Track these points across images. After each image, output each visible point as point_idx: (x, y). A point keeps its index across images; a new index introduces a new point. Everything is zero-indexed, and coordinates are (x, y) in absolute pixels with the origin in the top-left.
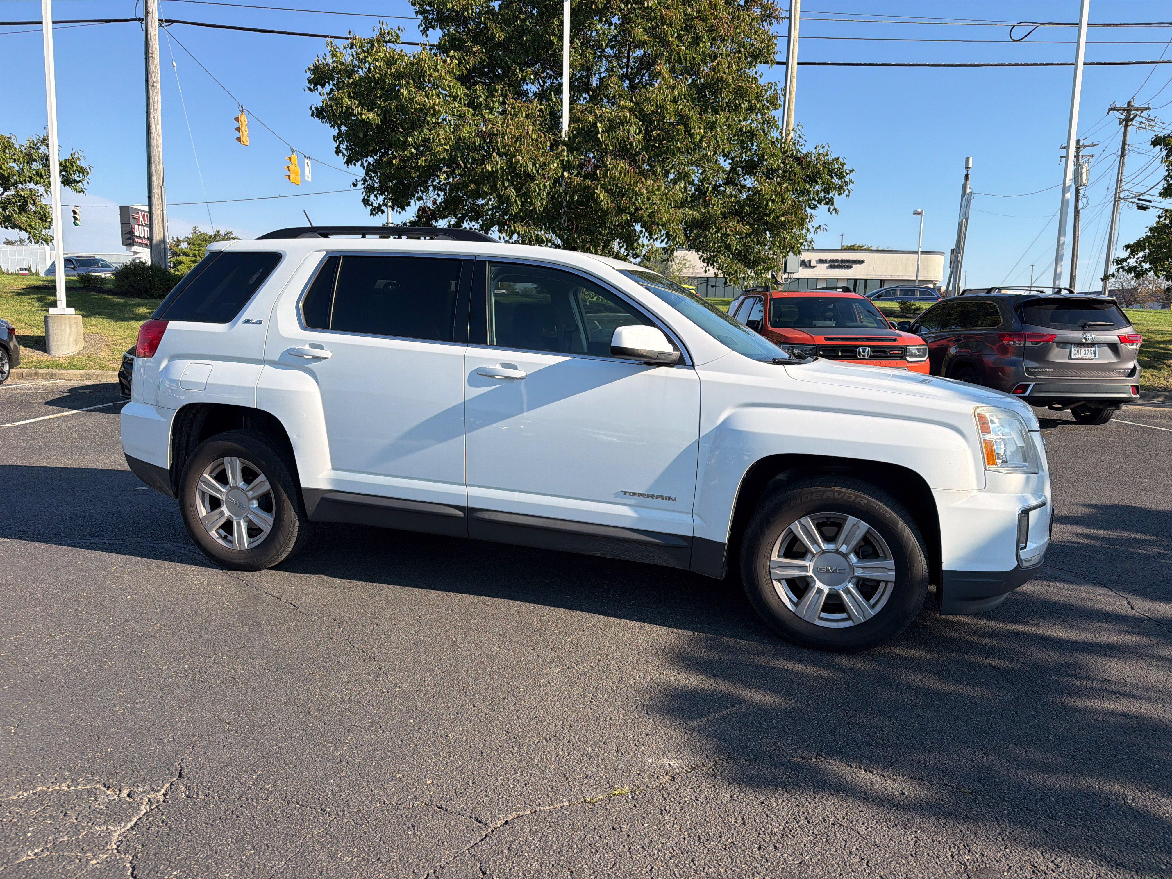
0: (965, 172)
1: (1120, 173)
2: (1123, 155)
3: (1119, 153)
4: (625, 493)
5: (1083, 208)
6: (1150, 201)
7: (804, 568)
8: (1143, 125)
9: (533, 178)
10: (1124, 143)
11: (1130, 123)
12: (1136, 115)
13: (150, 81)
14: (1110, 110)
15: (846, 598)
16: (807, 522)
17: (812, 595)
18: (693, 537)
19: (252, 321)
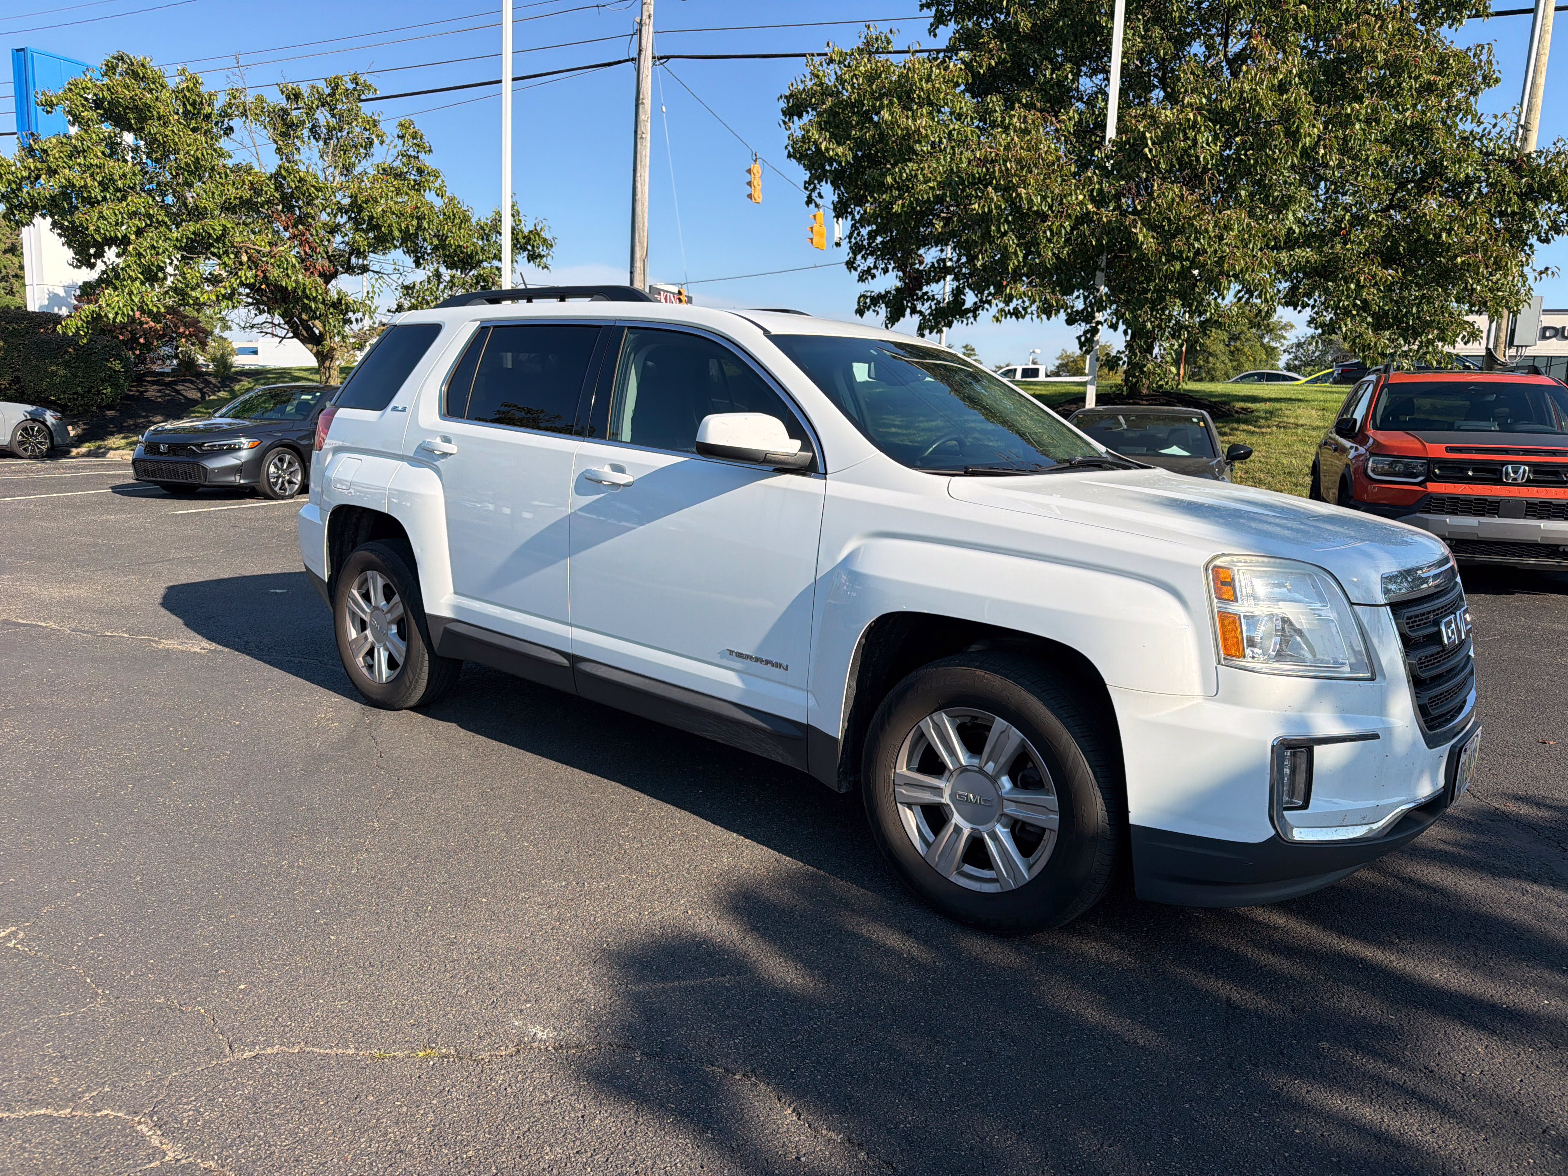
4: (731, 652)
7: (938, 791)
9: (1044, 217)
13: (639, 132)
15: (994, 847)
16: (942, 720)
17: (948, 835)
18: (808, 726)
19: (398, 408)
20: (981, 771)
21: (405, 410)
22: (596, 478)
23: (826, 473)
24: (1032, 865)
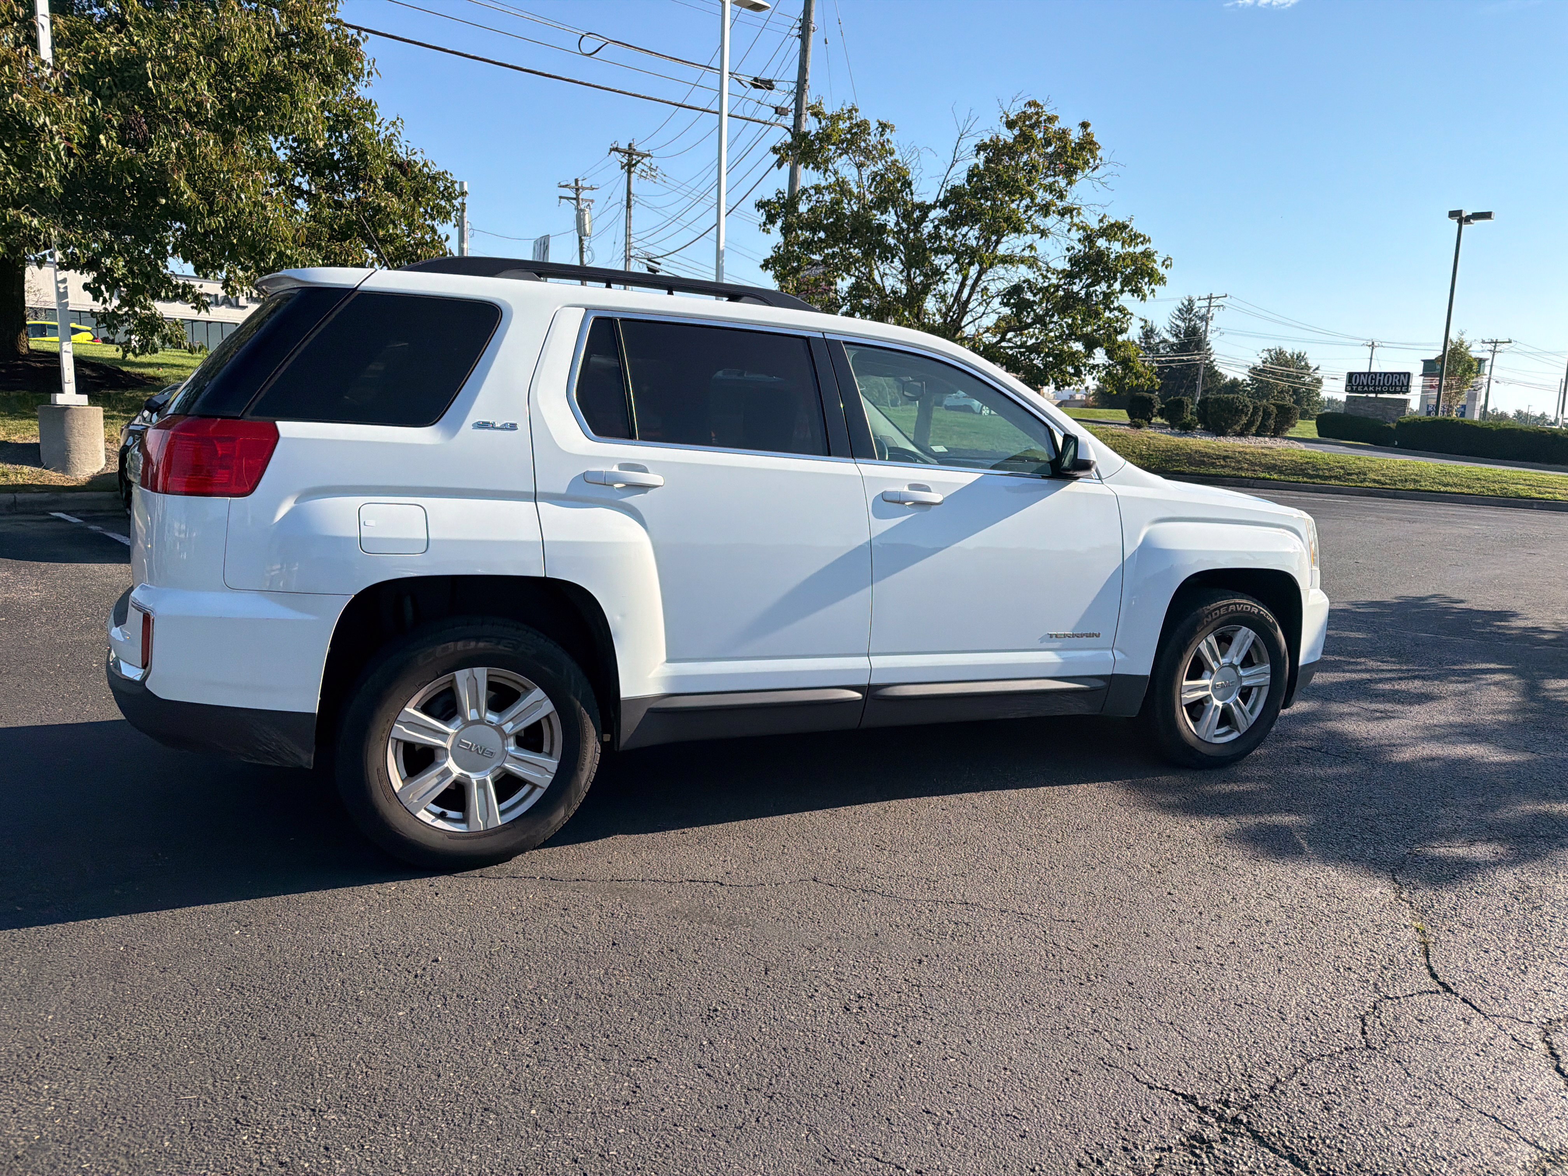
1: (628, 227)
2: (629, 206)
3: (625, 203)
4: (1051, 636)
6: (659, 264)
7: (1205, 688)
8: (644, 174)
10: (629, 192)
11: (633, 169)
12: (639, 161)
14: (612, 150)
15: (1235, 710)
16: (1212, 639)
17: (1211, 714)
18: (1113, 675)
19: (493, 424)
20: (1231, 665)
21: (513, 427)
22: (898, 499)
23: (1100, 479)
24: (1251, 711)
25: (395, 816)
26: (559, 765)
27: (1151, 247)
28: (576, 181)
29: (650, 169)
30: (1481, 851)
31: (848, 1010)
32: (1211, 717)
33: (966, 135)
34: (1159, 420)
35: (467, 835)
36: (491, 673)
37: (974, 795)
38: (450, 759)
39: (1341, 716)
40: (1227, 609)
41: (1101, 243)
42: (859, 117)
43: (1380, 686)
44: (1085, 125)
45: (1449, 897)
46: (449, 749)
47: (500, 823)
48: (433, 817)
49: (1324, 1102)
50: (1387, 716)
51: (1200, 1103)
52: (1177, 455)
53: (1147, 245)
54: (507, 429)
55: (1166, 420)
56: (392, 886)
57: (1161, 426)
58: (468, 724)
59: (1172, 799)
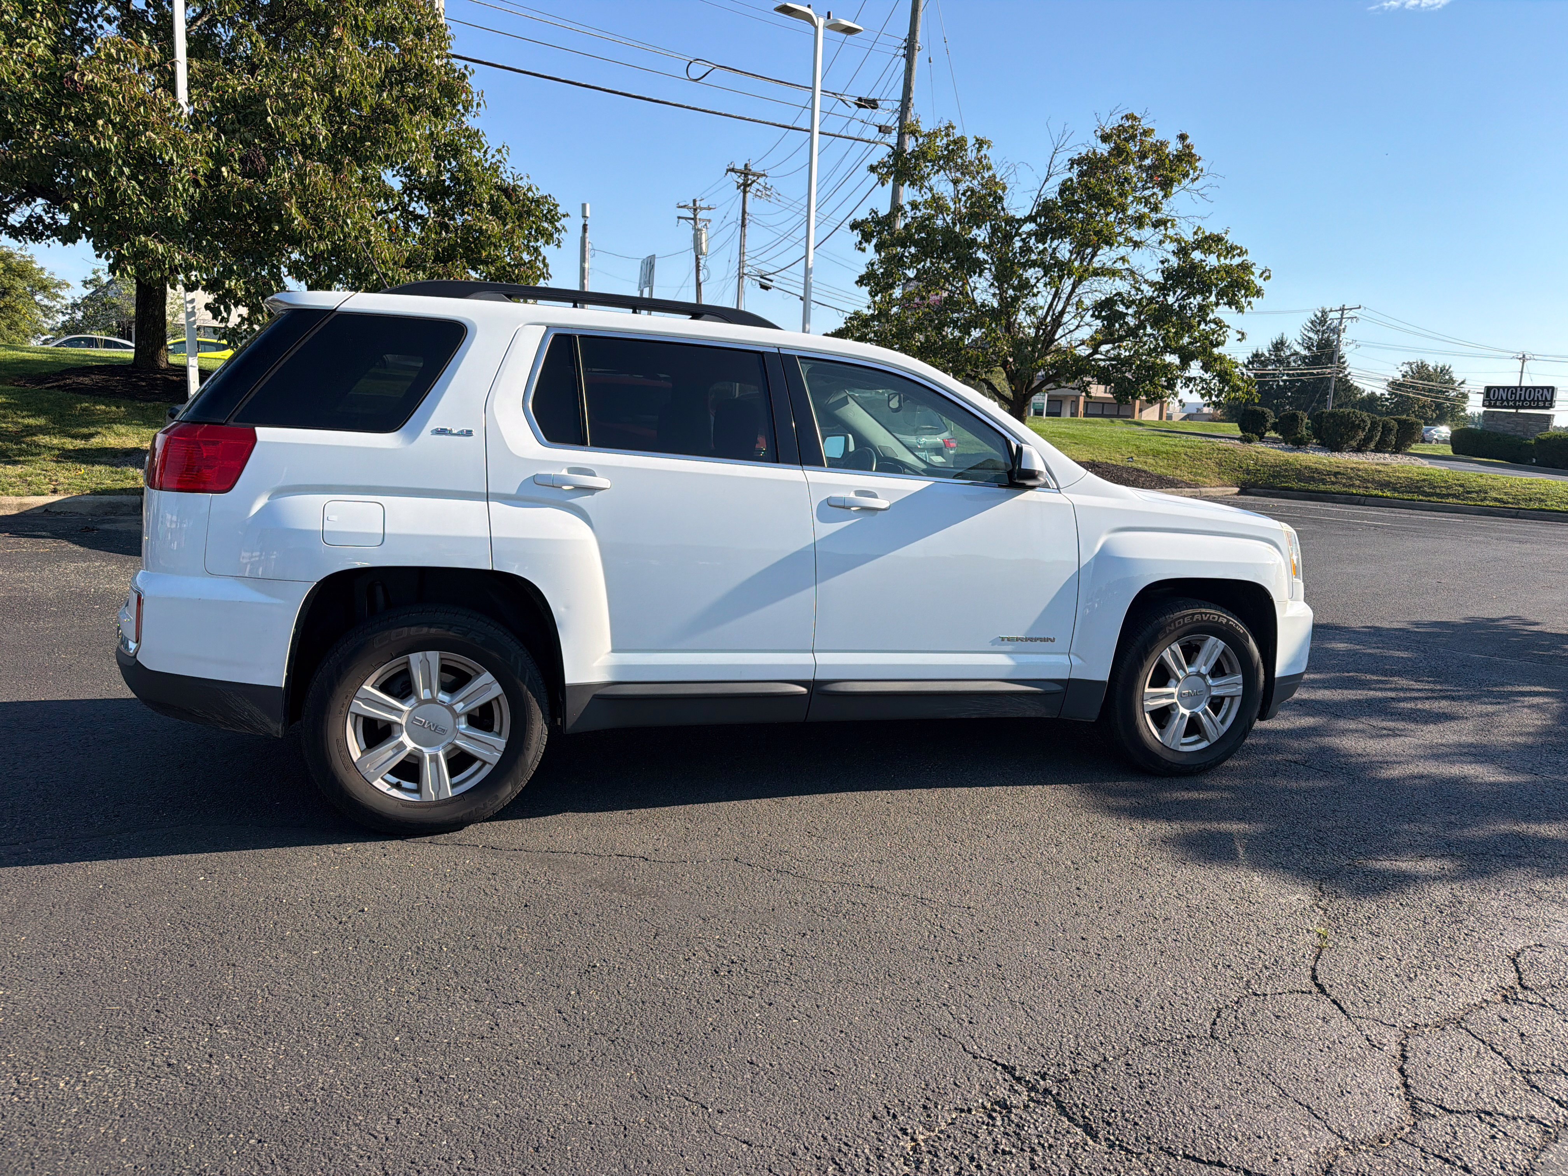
0: (582, 222)
1: (742, 246)
2: (743, 225)
3: (740, 222)
4: (1003, 639)
5: (705, 281)
6: (771, 281)
7: (1170, 696)
8: (759, 193)
10: (744, 212)
11: (748, 189)
12: (754, 181)
14: (728, 170)
15: (1204, 719)
16: (1176, 647)
17: (1177, 721)
18: (1069, 681)
19: (451, 431)
20: (1199, 674)
21: (469, 433)
22: (842, 504)
23: (1058, 489)
24: (1223, 722)
25: (353, 783)
26: (507, 744)
27: (1249, 258)
28: (695, 201)
29: (765, 188)
30: (1428, 866)
31: (717, 972)
32: (1177, 725)
33: (1061, 150)
34: (1273, 434)
35: (420, 804)
36: (443, 657)
37: (925, 791)
38: (405, 734)
39: (1344, 732)
40: (1192, 619)
41: (1197, 255)
42: (957, 133)
43: (1402, 705)
44: (1183, 137)
45: (1369, 906)
46: (404, 724)
47: (450, 794)
48: (389, 786)
49: (1140, 1082)
50: (1394, 733)
51: (1017, 1074)
52: (1286, 470)
53: (1245, 257)
54: (464, 435)
55: (1280, 434)
56: (349, 847)
57: (1275, 441)
58: (421, 702)
59: (1123, 802)
